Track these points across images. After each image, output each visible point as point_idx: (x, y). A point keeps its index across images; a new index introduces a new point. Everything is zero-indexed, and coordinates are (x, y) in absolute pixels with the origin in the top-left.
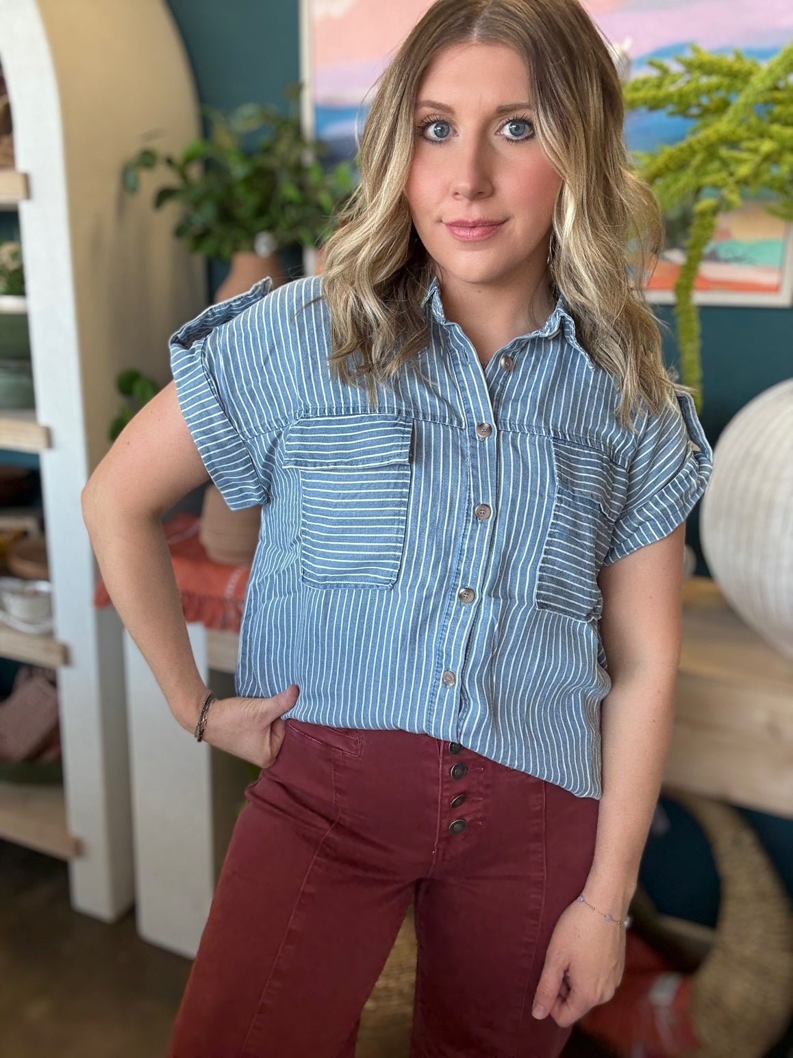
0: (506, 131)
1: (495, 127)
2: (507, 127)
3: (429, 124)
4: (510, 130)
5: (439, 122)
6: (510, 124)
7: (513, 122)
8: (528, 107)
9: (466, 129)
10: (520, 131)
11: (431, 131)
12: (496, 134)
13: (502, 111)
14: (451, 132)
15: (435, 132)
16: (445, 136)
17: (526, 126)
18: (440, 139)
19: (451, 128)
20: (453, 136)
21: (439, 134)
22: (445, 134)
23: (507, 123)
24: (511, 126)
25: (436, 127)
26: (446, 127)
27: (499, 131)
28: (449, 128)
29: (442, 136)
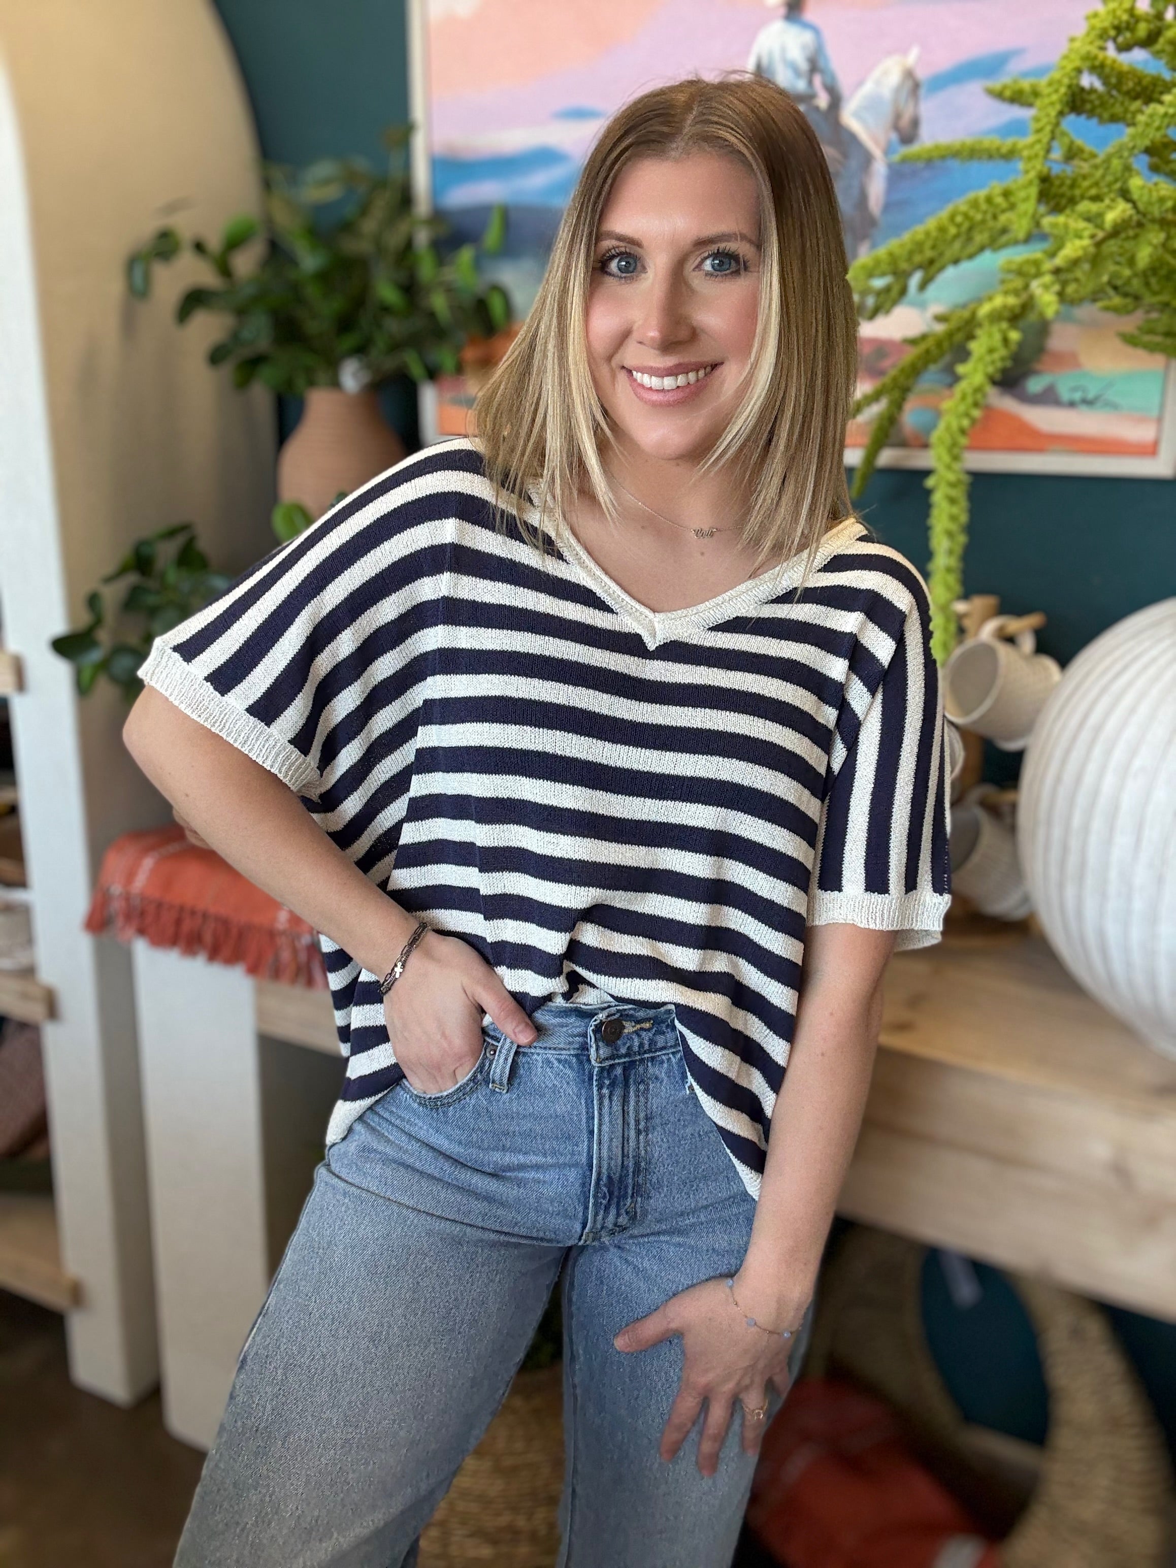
0: (708, 265)
1: (692, 263)
2: (708, 262)
3: (613, 257)
4: (713, 266)
5: (622, 255)
6: (711, 259)
8: (731, 236)
9: (657, 265)
10: (724, 269)
11: (613, 266)
12: (694, 270)
13: (701, 243)
14: (639, 268)
15: (620, 269)
16: (632, 272)
17: (733, 262)
18: (624, 275)
19: (639, 264)
20: (641, 272)
21: (623, 269)
22: (631, 269)
23: (706, 258)
24: (713, 260)
25: (620, 261)
26: (631, 261)
27: (699, 267)
28: (635, 263)
29: (627, 272)
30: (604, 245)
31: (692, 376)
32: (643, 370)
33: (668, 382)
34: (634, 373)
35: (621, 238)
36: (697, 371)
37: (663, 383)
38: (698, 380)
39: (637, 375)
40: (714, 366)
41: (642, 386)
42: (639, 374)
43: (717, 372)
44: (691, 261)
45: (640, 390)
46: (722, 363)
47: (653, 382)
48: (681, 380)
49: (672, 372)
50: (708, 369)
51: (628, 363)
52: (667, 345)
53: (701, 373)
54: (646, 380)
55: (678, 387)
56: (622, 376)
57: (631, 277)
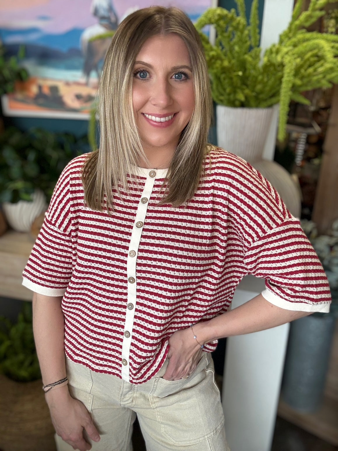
0: (174, 77)
7: (177, 73)
10: (179, 78)
11: (138, 75)
12: (171, 78)
13: (175, 69)
14: (148, 76)
16: (145, 78)
19: (148, 74)
21: (142, 76)
22: (145, 76)
23: (174, 75)
25: (141, 73)
26: (145, 74)
28: (146, 74)
29: (143, 78)
30: (137, 66)
31: (170, 117)
32: (152, 115)
33: (163, 120)
35: (143, 63)
37: (161, 120)
38: (172, 119)
39: (149, 117)
41: (152, 120)
43: (178, 115)
45: (152, 122)
46: (179, 112)
47: (158, 119)
49: (164, 116)
51: (144, 112)
54: (154, 118)
55: (166, 121)
56: (142, 116)
57: (145, 80)
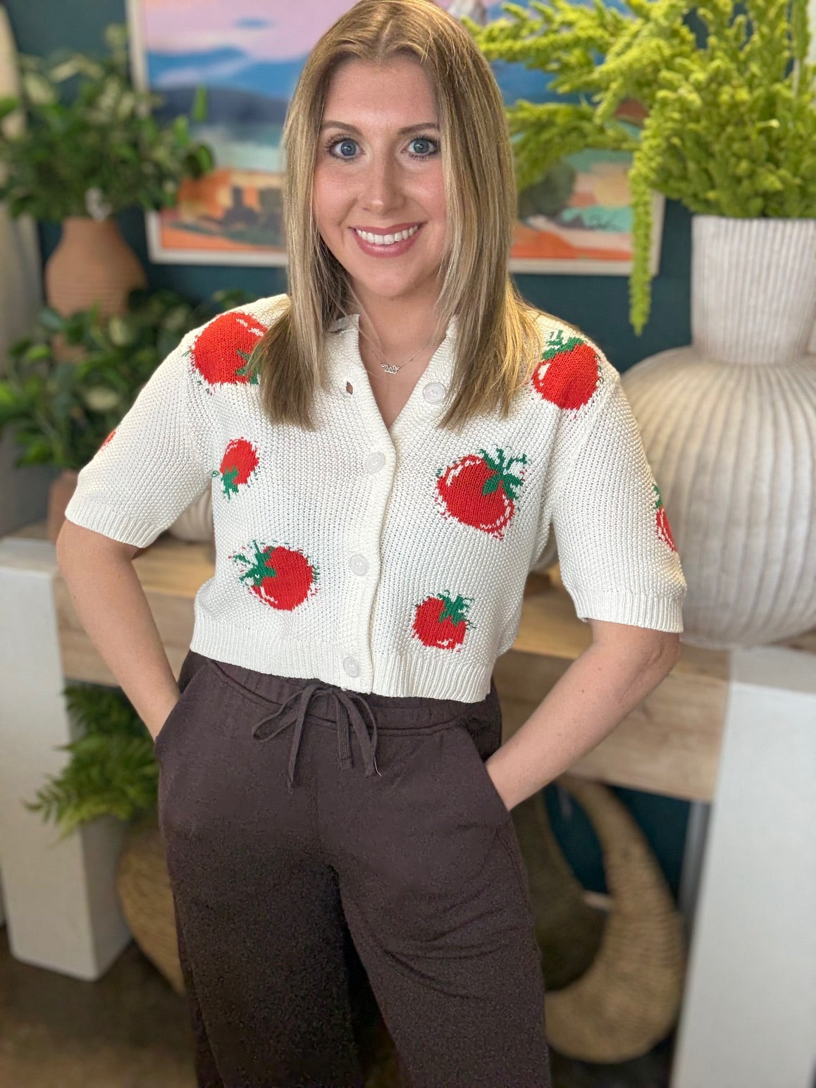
0: (411, 149)
1: (400, 147)
2: (412, 146)
3: (336, 143)
4: (415, 148)
5: (345, 140)
7: (417, 140)
8: (429, 126)
9: (373, 150)
10: (424, 150)
11: (338, 149)
12: (402, 152)
13: (406, 131)
14: (358, 151)
15: (343, 152)
16: (352, 155)
17: (431, 144)
18: (347, 157)
19: (357, 147)
20: (360, 154)
21: (346, 152)
22: (352, 153)
23: (412, 142)
24: (415, 144)
25: (343, 146)
26: (352, 147)
27: (405, 150)
28: (355, 147)
29: (350, 155)
30: (329, 132)
31: (405, 234)
32: (368, 230)
33: (388, 239)
34: (360, 232)
35: (342, 126)
36: (408, 229)
37: (384, 239)
38: (409, 237)
39: (363, 234)
40: (420, 225)
41: (367, 242)
42: (364, 233)
43: (423, 230)
44: (400, 145)
46: (426, 222)
47: (378, 239)
48: (397, 237)
49: (391, 231)
50: (416, 228)
51: (353, 225)
52: (388, 211)
53: (411, 231)
54: (371, 237)
55: (396, 242)
56: (349, 235)
57: (352, 159)
